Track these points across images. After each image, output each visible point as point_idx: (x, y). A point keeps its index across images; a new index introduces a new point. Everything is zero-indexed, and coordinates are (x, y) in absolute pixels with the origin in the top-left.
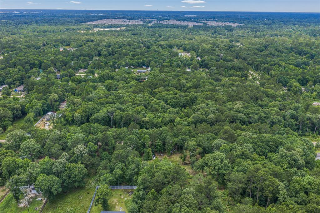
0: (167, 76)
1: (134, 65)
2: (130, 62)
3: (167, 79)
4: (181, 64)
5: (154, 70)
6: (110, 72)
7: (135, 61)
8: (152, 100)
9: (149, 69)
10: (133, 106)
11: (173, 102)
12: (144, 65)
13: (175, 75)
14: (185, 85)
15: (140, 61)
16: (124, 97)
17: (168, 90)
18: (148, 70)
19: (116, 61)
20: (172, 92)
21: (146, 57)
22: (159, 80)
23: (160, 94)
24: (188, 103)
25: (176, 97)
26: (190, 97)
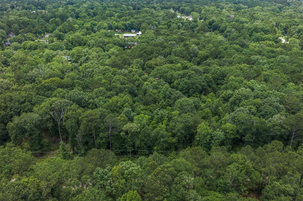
0: (167, 41)
1: (119, 27)
2: (114, 24)
3: (168, 44)
4: (182, 27)
5: (146, 33)
6: (83, 35)
7: (120, 24)
8: (145, 80)
9: (140, 33)
10: (109, 93)
11: (185, 83)
12: (132, 28)
13: (179, 38)
14: (198, 52)
15: (128, 22)
16: (94, 74)
17: (172, 62)
18: (138, 35)
19: (96, 22)
20: (179, 65)
21: (136, 18)
22: (155, 46)
23: (159, 68)
24: (210, 84)
25: (189, 74)
26: (213, 74)
